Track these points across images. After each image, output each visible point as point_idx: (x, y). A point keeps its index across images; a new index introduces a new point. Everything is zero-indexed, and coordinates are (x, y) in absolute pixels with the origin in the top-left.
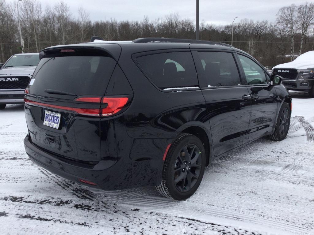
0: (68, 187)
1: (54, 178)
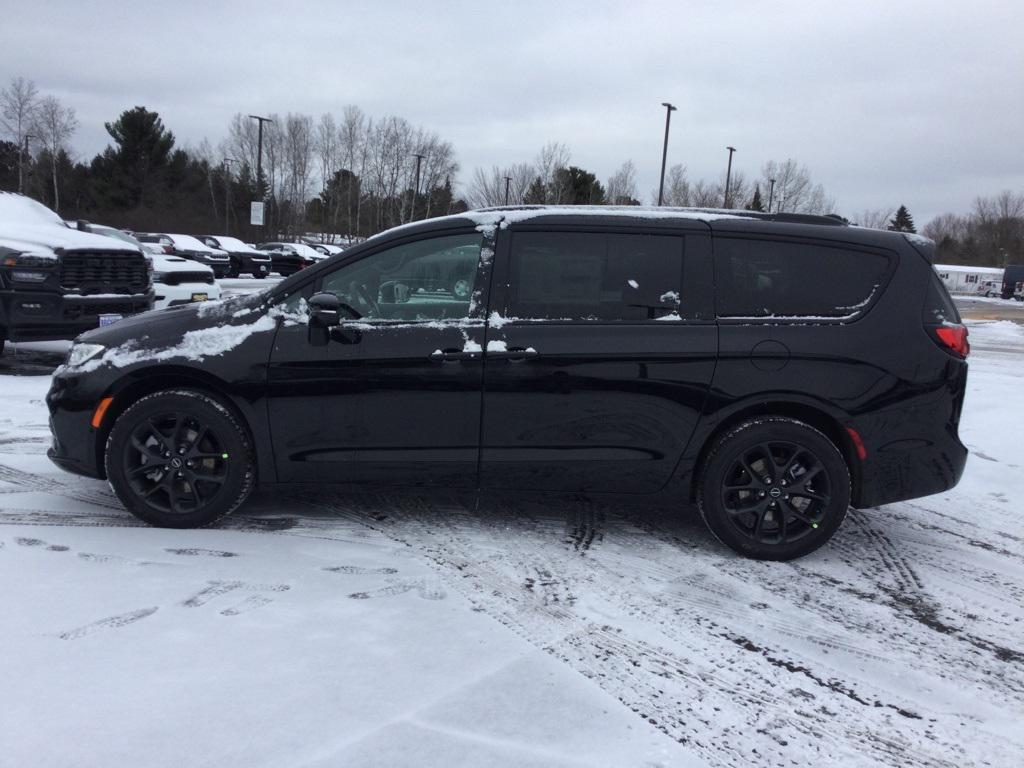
0: (872, 531)
1: (889, 554)
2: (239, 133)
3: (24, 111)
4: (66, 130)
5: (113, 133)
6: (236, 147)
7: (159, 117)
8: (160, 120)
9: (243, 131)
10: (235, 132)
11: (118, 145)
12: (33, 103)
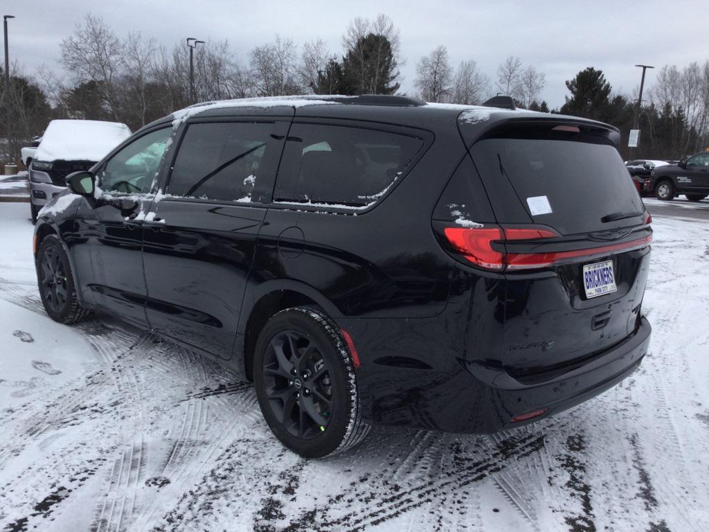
2: (664, 80)
3: (511, 78)
4: (538, 88)
5: (570, 88)
6: (660, 90)
7: (603, 73)
8: (603, 75)
9: (668, 78)
10: (661, 80)
11: (573, 96)
12: (517, 72)
